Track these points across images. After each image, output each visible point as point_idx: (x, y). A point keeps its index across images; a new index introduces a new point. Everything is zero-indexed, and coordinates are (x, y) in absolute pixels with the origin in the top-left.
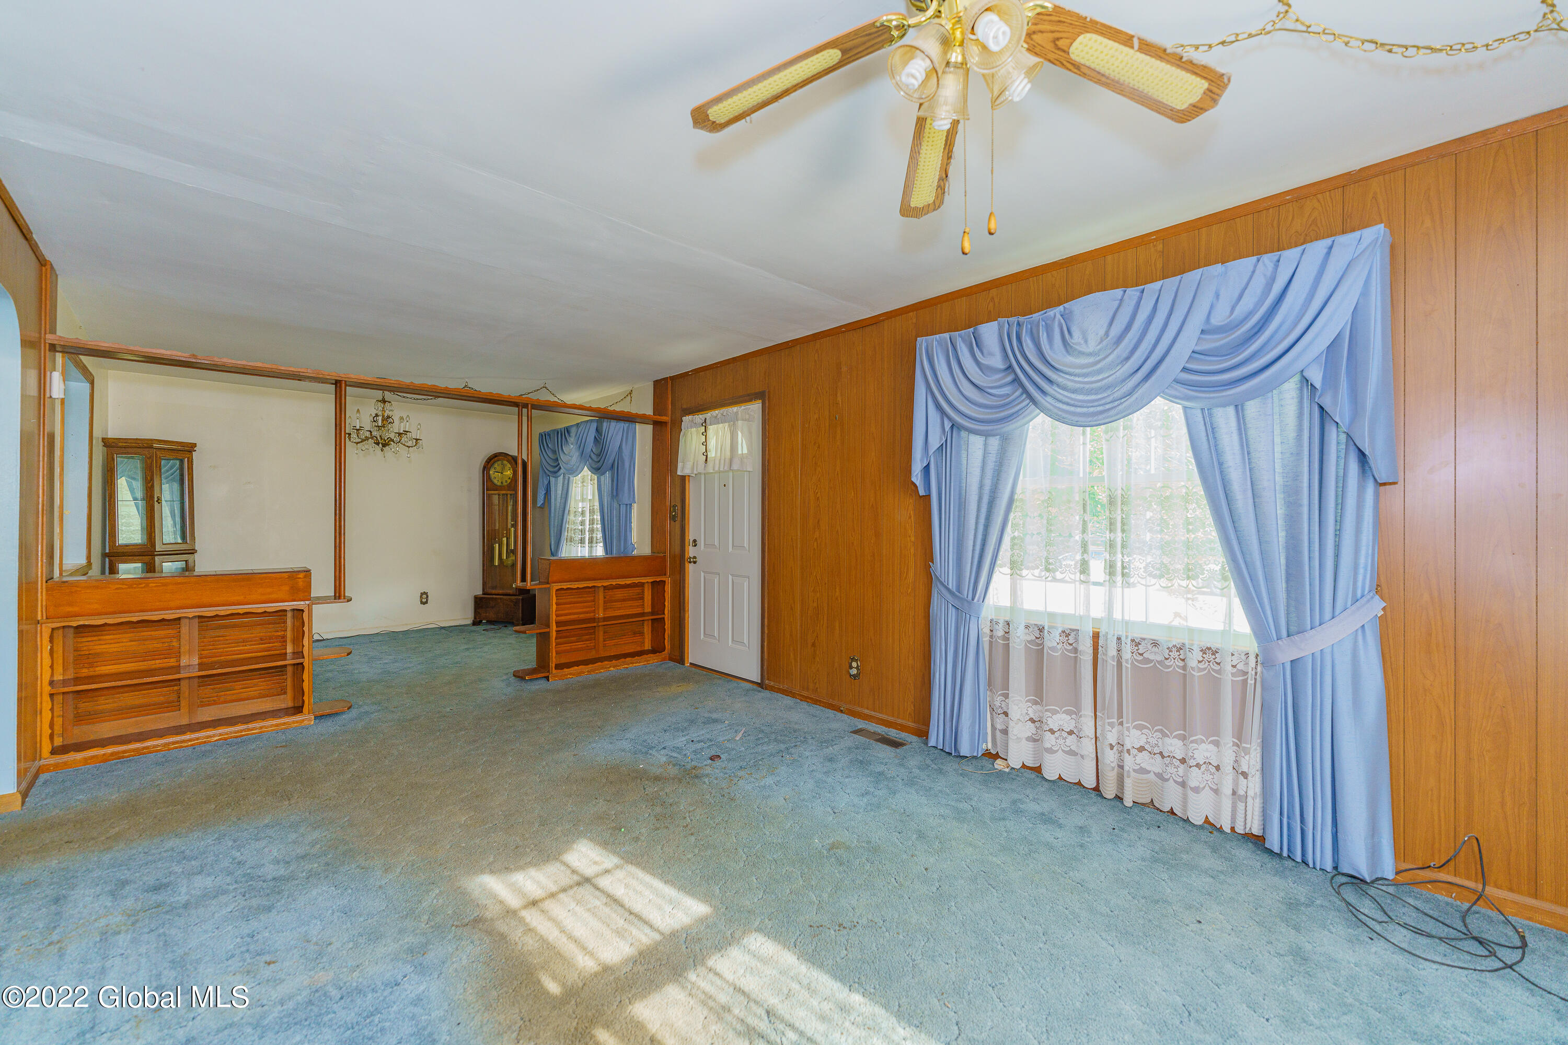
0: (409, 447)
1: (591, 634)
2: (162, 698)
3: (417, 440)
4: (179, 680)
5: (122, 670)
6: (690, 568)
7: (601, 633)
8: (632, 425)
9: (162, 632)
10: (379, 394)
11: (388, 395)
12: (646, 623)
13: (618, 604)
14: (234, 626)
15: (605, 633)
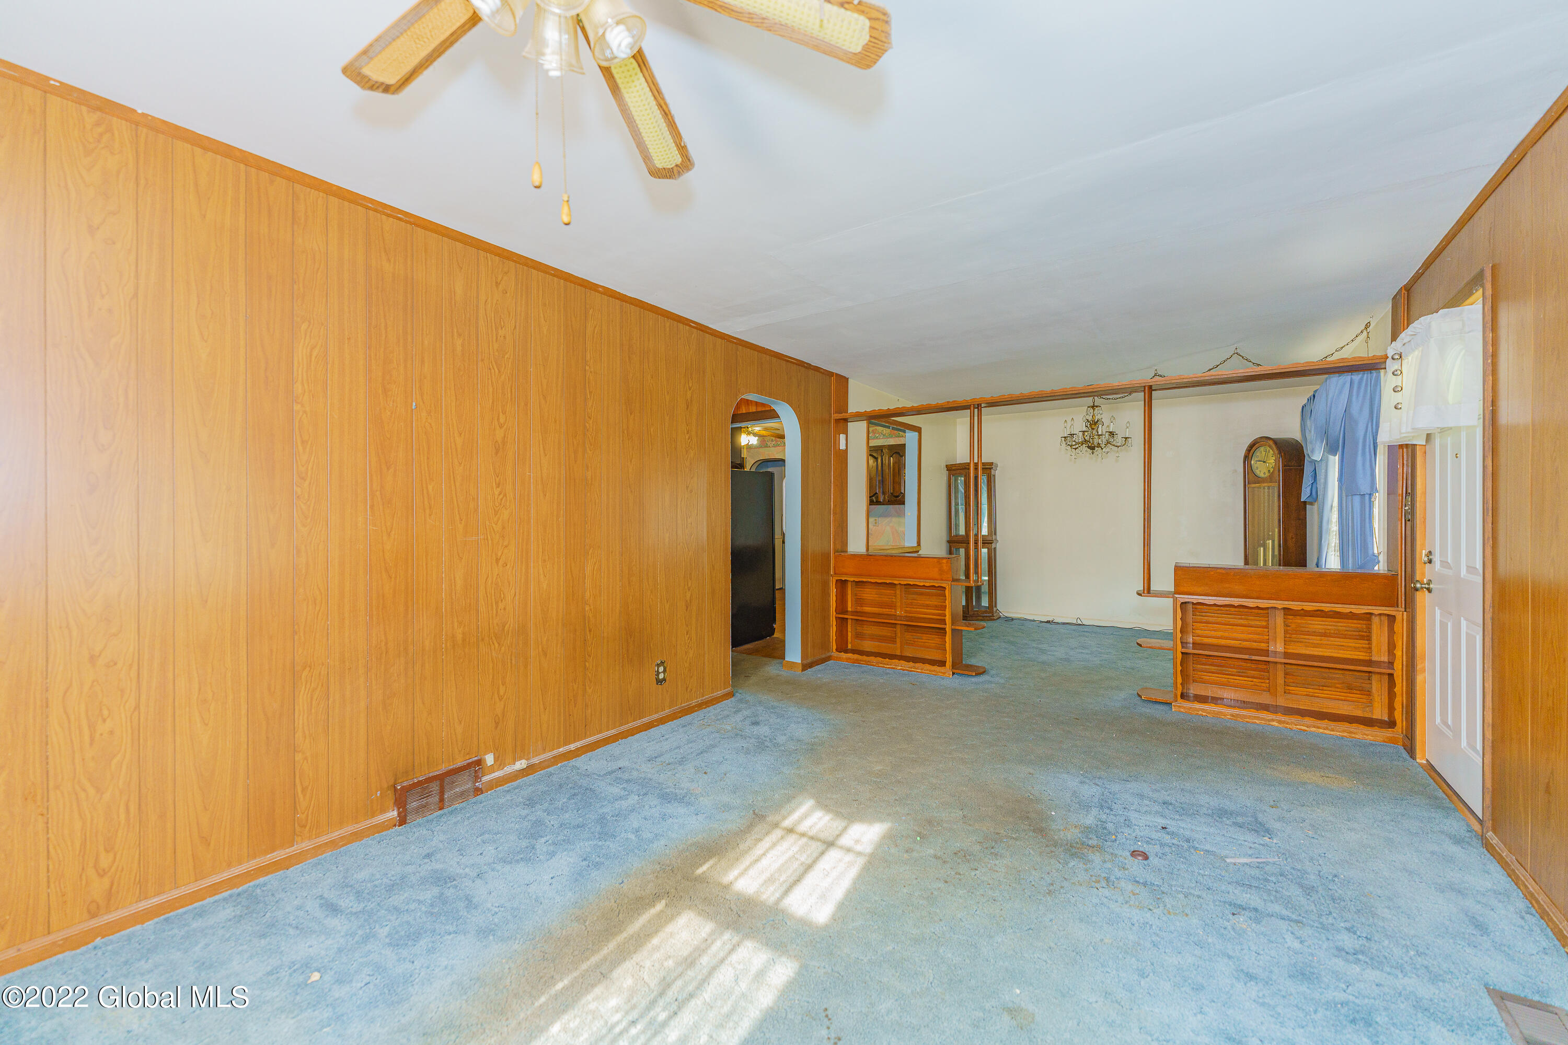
0: (1118, 447)
1: (1263, 671)
2: (889, 634)
3: (1126, 438)
4: (896, 624)
5: (872, 611)
6: (1423, 599)
7: (1280, 675)
8: (1374, 373)
9: (888, 591)
10: (1089, 401)
11: (1098, 401)
12: (1375, 678)
13: (1316, 639)
14: (922, 594)
15: (1286, 674)
